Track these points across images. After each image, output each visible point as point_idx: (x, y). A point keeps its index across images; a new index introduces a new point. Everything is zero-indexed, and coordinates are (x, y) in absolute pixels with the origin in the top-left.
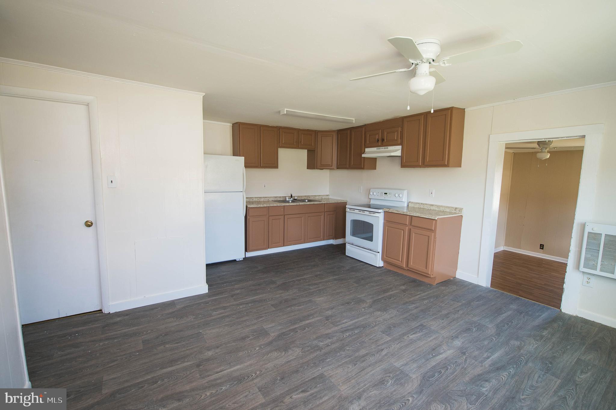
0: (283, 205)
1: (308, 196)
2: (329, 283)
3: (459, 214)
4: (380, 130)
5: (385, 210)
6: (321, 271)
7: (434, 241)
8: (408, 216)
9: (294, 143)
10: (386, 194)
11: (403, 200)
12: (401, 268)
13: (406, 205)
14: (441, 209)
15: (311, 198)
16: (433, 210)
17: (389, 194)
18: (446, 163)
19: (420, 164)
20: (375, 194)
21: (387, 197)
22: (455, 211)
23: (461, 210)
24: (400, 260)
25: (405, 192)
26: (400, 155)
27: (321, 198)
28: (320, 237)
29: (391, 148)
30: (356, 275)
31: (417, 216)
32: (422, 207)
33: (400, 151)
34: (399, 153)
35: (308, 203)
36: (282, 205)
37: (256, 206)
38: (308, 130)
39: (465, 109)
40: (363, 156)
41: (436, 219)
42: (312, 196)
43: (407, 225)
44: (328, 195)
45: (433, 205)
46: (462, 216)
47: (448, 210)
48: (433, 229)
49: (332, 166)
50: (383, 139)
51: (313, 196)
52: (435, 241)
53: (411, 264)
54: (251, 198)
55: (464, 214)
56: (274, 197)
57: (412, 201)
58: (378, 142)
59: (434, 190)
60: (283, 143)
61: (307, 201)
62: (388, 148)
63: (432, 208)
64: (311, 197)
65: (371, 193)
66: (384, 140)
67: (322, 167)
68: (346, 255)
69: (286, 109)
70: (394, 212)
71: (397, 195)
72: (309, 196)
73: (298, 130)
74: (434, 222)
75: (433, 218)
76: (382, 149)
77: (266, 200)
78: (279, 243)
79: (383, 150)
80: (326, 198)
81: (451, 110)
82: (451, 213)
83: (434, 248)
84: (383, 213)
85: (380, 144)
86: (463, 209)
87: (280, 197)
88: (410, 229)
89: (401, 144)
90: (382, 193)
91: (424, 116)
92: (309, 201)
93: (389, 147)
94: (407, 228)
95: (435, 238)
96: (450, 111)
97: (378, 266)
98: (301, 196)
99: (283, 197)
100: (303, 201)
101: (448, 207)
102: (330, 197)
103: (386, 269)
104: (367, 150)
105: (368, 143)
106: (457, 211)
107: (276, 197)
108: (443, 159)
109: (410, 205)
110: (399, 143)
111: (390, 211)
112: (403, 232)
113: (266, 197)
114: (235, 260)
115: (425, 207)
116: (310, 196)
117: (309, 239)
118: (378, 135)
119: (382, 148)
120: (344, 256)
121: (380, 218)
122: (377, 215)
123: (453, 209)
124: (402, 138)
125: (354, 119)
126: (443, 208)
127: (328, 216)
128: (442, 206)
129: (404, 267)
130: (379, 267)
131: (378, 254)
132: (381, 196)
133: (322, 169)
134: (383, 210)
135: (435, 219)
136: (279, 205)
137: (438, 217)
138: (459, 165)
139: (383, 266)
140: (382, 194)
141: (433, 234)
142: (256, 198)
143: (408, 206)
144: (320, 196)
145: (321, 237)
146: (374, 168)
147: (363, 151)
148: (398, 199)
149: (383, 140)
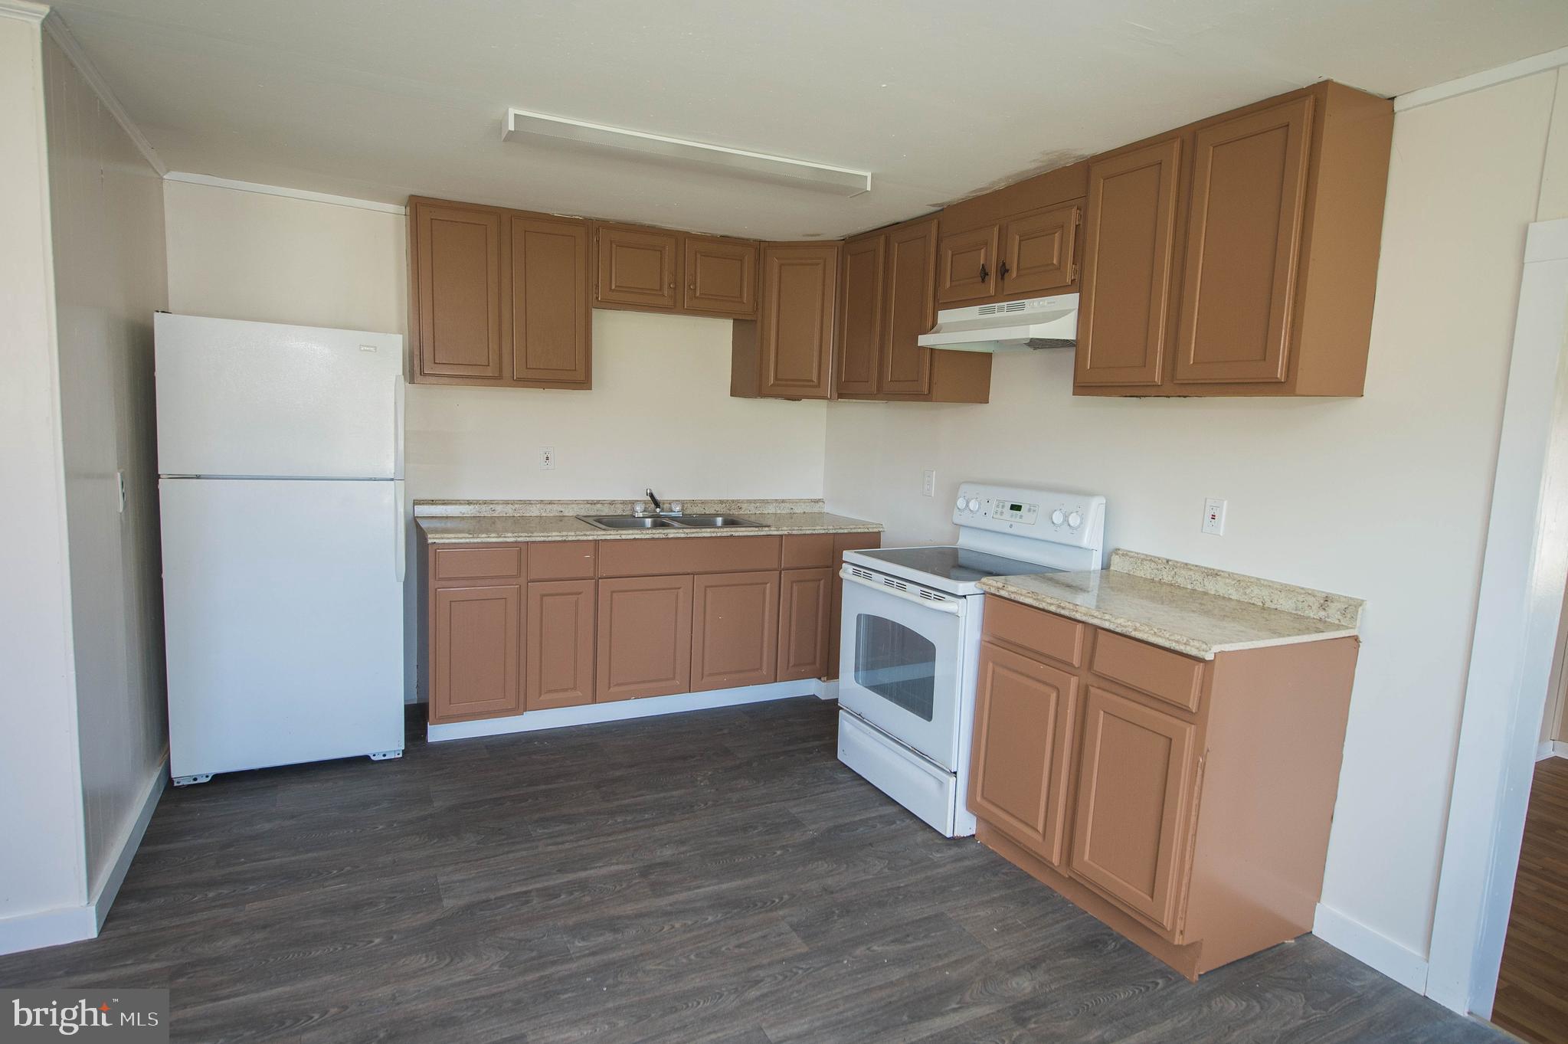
0: (591, 538)
1: (733, 501)
2: (677, 925)
3: (1339, 627)
4: (996, 229)
5: (986, 588)
6: (683, 842)
7: (1195, 763)
8: (1079, 626)
9: (661, 289)
10: (1016, 508)
11: (1085, 542)
12: (1043, 863)
13: (1096, 564)
14: (1256, 595)
15: (747, 511)
16: (1217, 597)
17: (1029, 510)
18: (1280, 374)
19: (1157, 379)
20: (973, 505)
21: (1020, 523)
22: (1322, 614)
23: (1352, 608)
24: (1040, 828)
25: (1096, 507)
26: (1071, 335)
27: (789, 511)
28: (758, 669)
29: (1034, 305)
30: (829, 881)
31: (1118, 630)
32: (1167, 578)
33: (1072, 318)
34: (1065, 328)
35: (727, 532)
36: (585, 538)
37: (468, 540)
38: (725, 240)
39: (1393, 99)
40: (924, 340)
41: (1209, 657)
42: (749, 502)
43: (1071, 665)
44: (817, 501)
45: (1214, 574)
46: (1356, 639)
47: (1286, 604)
48: (1193, 706)
49: (818, 386)
50: (1004, 264)
51: (755, 501)
52: (1198, 769)
53: (1085, 854)
54: (485, 503)
55: (1369, 627)
56: (587, 502)
57: (1125, 546)
58: (983, 280)
59: (1225, 502)
60: (613, 287)
61: (719, 521)
62: (1022, 307)
63: (1212, 587)
64: (744, 506)
65: (961, 503)
66: (1007, 271)
67: (791, 389)
68: (838, 757)
69: (512, 111)
70: (1022, 599)
71: (1058, 518)
72: (738, 501)
73: (680, 240)
74: (1199, 669)
75: (1193, 652)
76: (1001, 311)
77: (553, 511)
78: (574, 688)
79: (1005, 314)
80: (808, 510)
81: (1316, 100)
82: (1301, 623)
83: (1195, 802)
84: (979, 600)
85: (992, 292)
86: (1359, 604)
87: (612, 503)
88: (1087, 687)
89: (1075, 285)
90: (1000, 504)
91: (1183, 142)
92: (730, 522)
93: (1026, 301)
94: (1074, 681)
95: (1200, 749)
96: (1309, 103)
97: (949, 834)
98: (703, 502)
99: (624, 503)
100: (705, 521)
101: (1288, 590)
102: (827, 508)
103: (985, 850)
104: (944, 316)
105: (948, 285)
106: (1333, 614)
107: (593, 503)
108: (1267, 351)
109: (1117, 564)
110: (1068, 281)
111: (1003, 593)
112: (1053, 696)
113: (551, 503)
114: (366, 759)
115: (1180, 581)
116: (742, 502)
117: (710, 675)
118: (986, 251)
119: (1001, 309)
120: (829, 764)
121: (962, 620)
122: (950, 605)
123: (1311, 599)
124: (1079, 257)
125: (869, 175)
126: (1265, 592)
127: (795, 587)
128: (1258, 582)
129: (1055, 860)
130: (956, 841)
131: (952, 779)
132: (998, 516)
133: (799, 399)
134: (978, 585)
135: (1201, 654)
136: (570, 538)
137: (1216, 648)
138: (1350, 383)
139: (973, 836)
140: (1000, 510)
141: (1190, 731)
142: (506, 503)
143: (1106, 566)
144: (783, 501)
145: (761, 668)
146: (980, 395)
147: (930, 324)
148: (1063, 536)
149: (1003, 271)
